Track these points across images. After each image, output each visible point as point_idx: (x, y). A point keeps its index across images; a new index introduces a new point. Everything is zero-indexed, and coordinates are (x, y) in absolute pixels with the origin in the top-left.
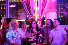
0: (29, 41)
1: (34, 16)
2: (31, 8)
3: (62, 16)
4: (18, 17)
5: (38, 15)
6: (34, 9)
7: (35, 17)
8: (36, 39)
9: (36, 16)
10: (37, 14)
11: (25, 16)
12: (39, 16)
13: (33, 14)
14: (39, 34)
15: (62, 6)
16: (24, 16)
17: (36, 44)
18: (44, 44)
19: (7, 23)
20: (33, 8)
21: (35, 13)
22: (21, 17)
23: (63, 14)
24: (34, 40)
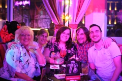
0: (51, 68)
1: (63, 17)
2: (57, 2)
3: (115, 23)
4: (35, 24)
5: (70, 16)
6: (63, 5)
7: (64, 20)
8: (64, 66)
9: (67, 18)
10: (68, 14)
11: (48, 21)
12: (71, 18)
13: (61, 14)
14: (70, 54)
15: (116, 5)
16: (46, 20)
17: (64, 74)
18: (81, 76)
19: (7, 31)
20: (60, 3)
21: (64, 12)
22: (40, 23)
23: (117, 19)
24: (60, 66)
